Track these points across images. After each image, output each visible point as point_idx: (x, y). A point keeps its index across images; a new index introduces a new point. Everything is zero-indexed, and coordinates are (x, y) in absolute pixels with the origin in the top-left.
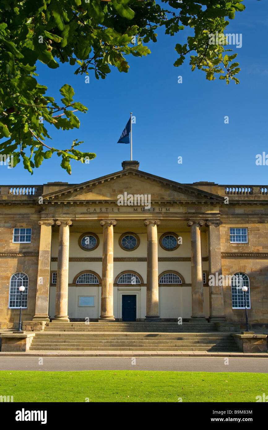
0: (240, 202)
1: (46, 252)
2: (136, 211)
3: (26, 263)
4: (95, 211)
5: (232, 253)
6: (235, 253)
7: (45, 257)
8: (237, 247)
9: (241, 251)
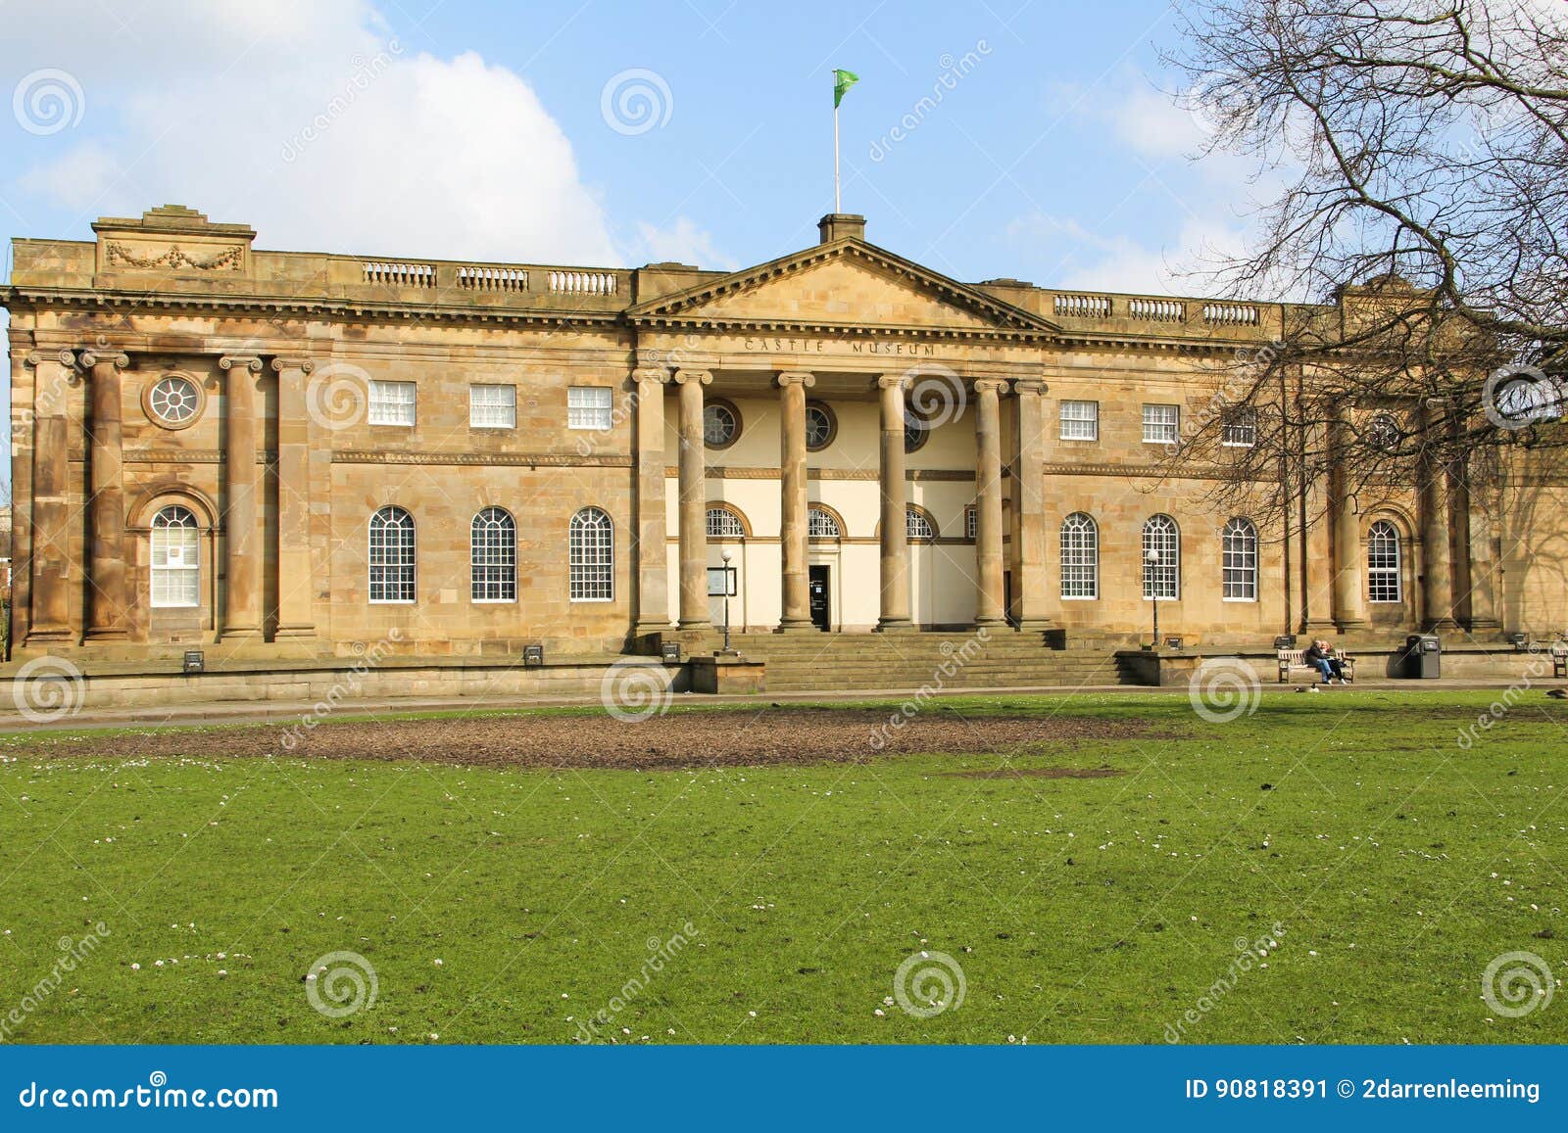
0: (1088, 338)
1: (654, 455)
2: (859, 353)
3: (606, 483)
4: (764, 350)
5: (1062, 465)
6: (1070, 464)
7: (653, 468)
8: (1075, 451)
9: (1083, 460)
